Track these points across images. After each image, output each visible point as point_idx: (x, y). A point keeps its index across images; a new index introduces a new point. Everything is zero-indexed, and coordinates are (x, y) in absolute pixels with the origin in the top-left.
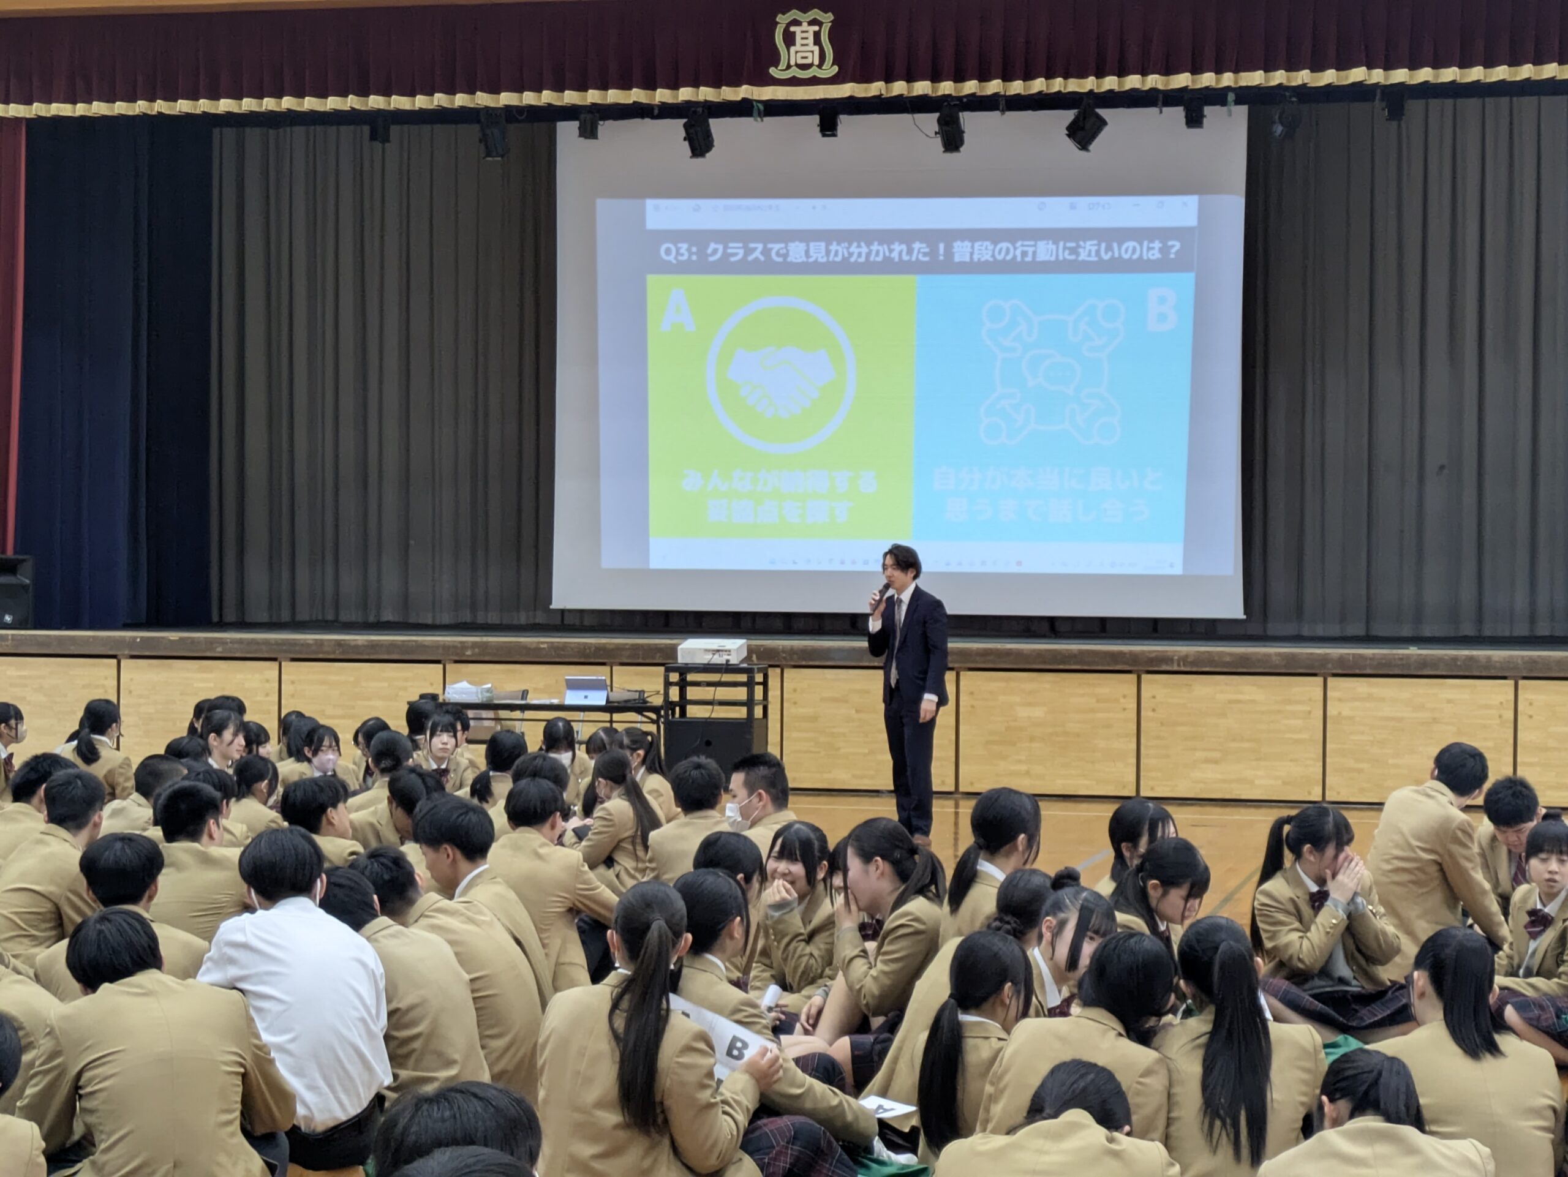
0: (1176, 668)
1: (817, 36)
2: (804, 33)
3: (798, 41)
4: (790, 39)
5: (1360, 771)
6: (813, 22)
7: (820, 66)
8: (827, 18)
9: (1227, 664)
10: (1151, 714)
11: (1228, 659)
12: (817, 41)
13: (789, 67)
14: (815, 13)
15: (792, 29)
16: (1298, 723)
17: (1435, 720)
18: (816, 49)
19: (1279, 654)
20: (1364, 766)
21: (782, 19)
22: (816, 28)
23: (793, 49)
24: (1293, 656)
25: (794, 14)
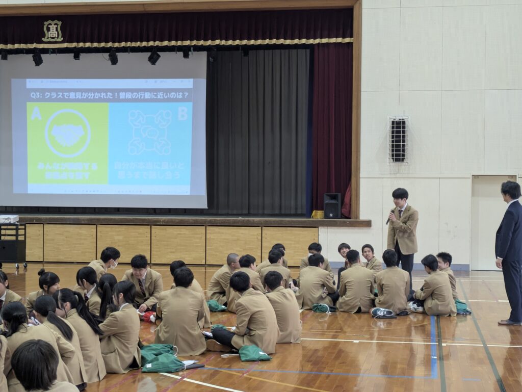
0: (161, 224)
1: (57, 28)
2: (53, 28)
3: (51, 30)
4: (48, 29)
5: (216, 255)
6: (55, 24)
7: (58, 38)
8: (60, 23)
9: (177, 222)
10: (154, 238)
11: (177, 221)
12: (57, 30)
13: (48, 38)
14: (56, 21)
15: (49, 26)
16: (198, 240)
17: (238, 239)
18: (56, 32)
19: (192, 219)
20: (218, 253)
21: (46, 23)
22: (56, 26)
23: (49, 32)
24: (197, 220)
25: (50, 22)
